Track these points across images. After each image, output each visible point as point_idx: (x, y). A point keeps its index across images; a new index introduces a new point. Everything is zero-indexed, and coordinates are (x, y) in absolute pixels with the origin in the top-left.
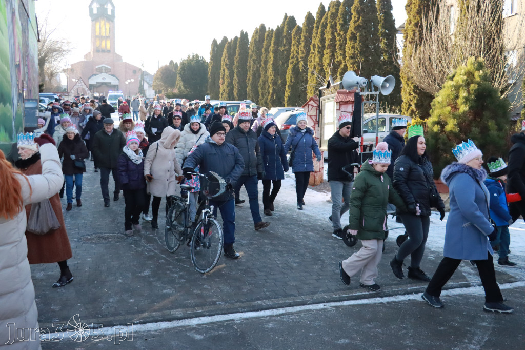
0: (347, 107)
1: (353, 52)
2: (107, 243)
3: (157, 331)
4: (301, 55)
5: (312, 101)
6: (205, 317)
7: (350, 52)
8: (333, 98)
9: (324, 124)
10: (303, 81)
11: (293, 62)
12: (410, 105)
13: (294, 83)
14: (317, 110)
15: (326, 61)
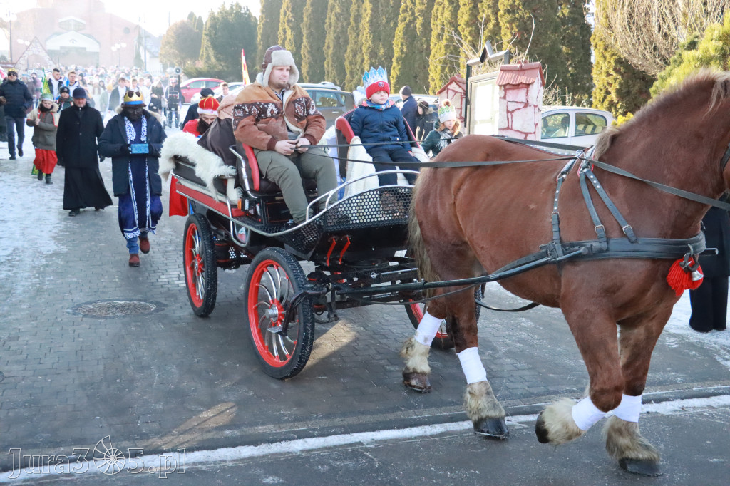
0: (518, 94)
1: (511, 2)
2: (124, 317)
3: (237, 460)
4: (419, 7)
5: (454, 84)
6: (314, 439)
7: (506, 2)
8: (492, 78)
9: (475, 122)
10: (422, 51)
11: (405, 19)
12: (608, 93)
13: (406, 54)
14: (461, 99)
15: (464, 17)
